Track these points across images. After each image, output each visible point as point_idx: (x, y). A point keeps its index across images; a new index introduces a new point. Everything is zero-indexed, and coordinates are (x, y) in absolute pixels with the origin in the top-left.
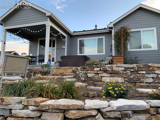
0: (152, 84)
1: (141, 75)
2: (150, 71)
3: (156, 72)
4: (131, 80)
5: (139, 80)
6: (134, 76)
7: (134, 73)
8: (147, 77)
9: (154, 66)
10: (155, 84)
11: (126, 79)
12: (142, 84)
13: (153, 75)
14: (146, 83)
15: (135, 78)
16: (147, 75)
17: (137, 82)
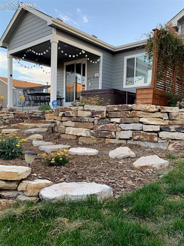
0: (129, 142)
1: (113, 124)
2: (129, 119)
3: (141, 120)
4: (98, 132)
5: (108, 134)
6: (103, 127)
7: (103, 122)
8: (123, 129)
9: (139, 109)
10: (135, 143)
11: (92, 131)
12: (112, 141)
13: (134, 125)
14: (120, 139)
15: (104, 129)
16: (123, 126)
17: (107, 137)
